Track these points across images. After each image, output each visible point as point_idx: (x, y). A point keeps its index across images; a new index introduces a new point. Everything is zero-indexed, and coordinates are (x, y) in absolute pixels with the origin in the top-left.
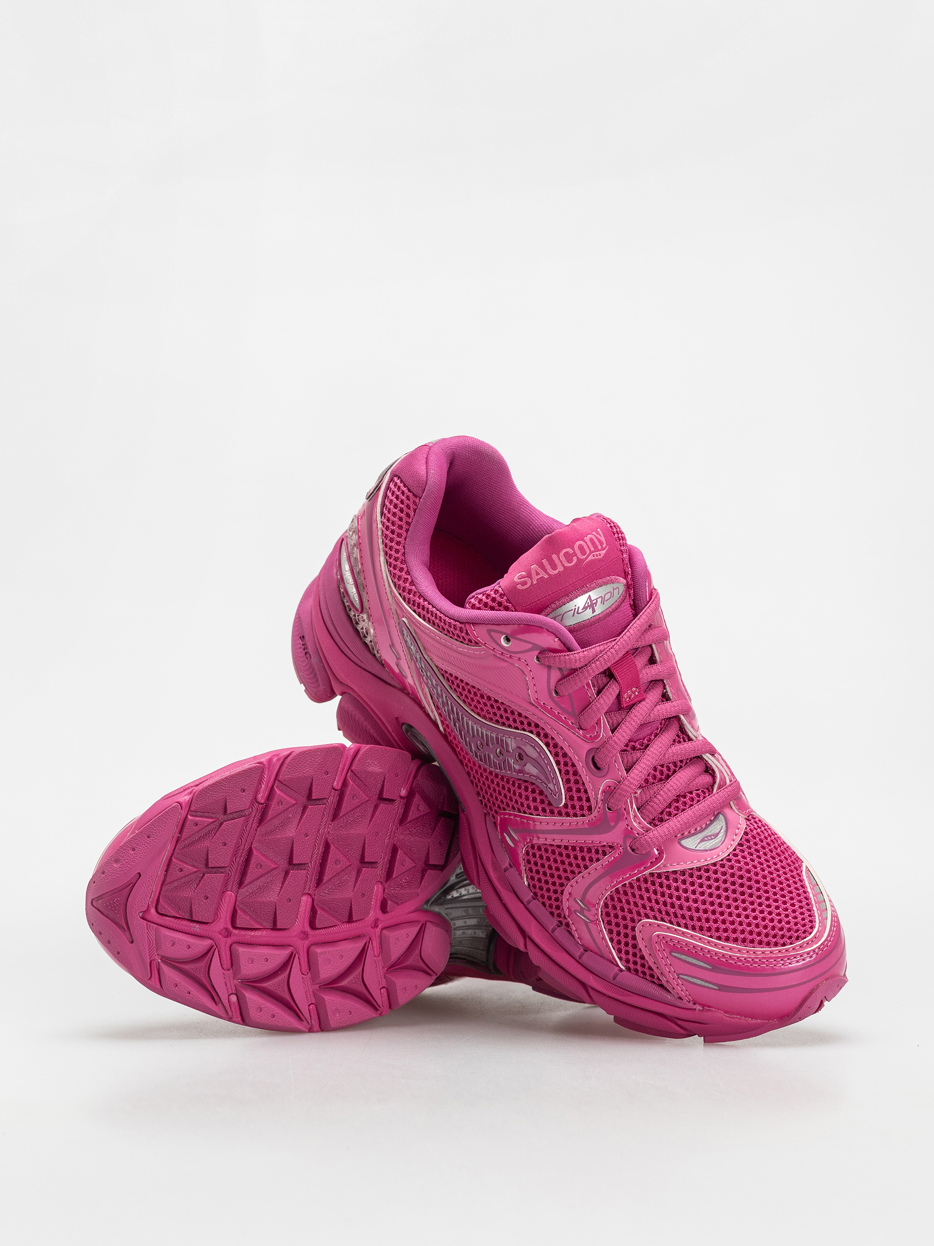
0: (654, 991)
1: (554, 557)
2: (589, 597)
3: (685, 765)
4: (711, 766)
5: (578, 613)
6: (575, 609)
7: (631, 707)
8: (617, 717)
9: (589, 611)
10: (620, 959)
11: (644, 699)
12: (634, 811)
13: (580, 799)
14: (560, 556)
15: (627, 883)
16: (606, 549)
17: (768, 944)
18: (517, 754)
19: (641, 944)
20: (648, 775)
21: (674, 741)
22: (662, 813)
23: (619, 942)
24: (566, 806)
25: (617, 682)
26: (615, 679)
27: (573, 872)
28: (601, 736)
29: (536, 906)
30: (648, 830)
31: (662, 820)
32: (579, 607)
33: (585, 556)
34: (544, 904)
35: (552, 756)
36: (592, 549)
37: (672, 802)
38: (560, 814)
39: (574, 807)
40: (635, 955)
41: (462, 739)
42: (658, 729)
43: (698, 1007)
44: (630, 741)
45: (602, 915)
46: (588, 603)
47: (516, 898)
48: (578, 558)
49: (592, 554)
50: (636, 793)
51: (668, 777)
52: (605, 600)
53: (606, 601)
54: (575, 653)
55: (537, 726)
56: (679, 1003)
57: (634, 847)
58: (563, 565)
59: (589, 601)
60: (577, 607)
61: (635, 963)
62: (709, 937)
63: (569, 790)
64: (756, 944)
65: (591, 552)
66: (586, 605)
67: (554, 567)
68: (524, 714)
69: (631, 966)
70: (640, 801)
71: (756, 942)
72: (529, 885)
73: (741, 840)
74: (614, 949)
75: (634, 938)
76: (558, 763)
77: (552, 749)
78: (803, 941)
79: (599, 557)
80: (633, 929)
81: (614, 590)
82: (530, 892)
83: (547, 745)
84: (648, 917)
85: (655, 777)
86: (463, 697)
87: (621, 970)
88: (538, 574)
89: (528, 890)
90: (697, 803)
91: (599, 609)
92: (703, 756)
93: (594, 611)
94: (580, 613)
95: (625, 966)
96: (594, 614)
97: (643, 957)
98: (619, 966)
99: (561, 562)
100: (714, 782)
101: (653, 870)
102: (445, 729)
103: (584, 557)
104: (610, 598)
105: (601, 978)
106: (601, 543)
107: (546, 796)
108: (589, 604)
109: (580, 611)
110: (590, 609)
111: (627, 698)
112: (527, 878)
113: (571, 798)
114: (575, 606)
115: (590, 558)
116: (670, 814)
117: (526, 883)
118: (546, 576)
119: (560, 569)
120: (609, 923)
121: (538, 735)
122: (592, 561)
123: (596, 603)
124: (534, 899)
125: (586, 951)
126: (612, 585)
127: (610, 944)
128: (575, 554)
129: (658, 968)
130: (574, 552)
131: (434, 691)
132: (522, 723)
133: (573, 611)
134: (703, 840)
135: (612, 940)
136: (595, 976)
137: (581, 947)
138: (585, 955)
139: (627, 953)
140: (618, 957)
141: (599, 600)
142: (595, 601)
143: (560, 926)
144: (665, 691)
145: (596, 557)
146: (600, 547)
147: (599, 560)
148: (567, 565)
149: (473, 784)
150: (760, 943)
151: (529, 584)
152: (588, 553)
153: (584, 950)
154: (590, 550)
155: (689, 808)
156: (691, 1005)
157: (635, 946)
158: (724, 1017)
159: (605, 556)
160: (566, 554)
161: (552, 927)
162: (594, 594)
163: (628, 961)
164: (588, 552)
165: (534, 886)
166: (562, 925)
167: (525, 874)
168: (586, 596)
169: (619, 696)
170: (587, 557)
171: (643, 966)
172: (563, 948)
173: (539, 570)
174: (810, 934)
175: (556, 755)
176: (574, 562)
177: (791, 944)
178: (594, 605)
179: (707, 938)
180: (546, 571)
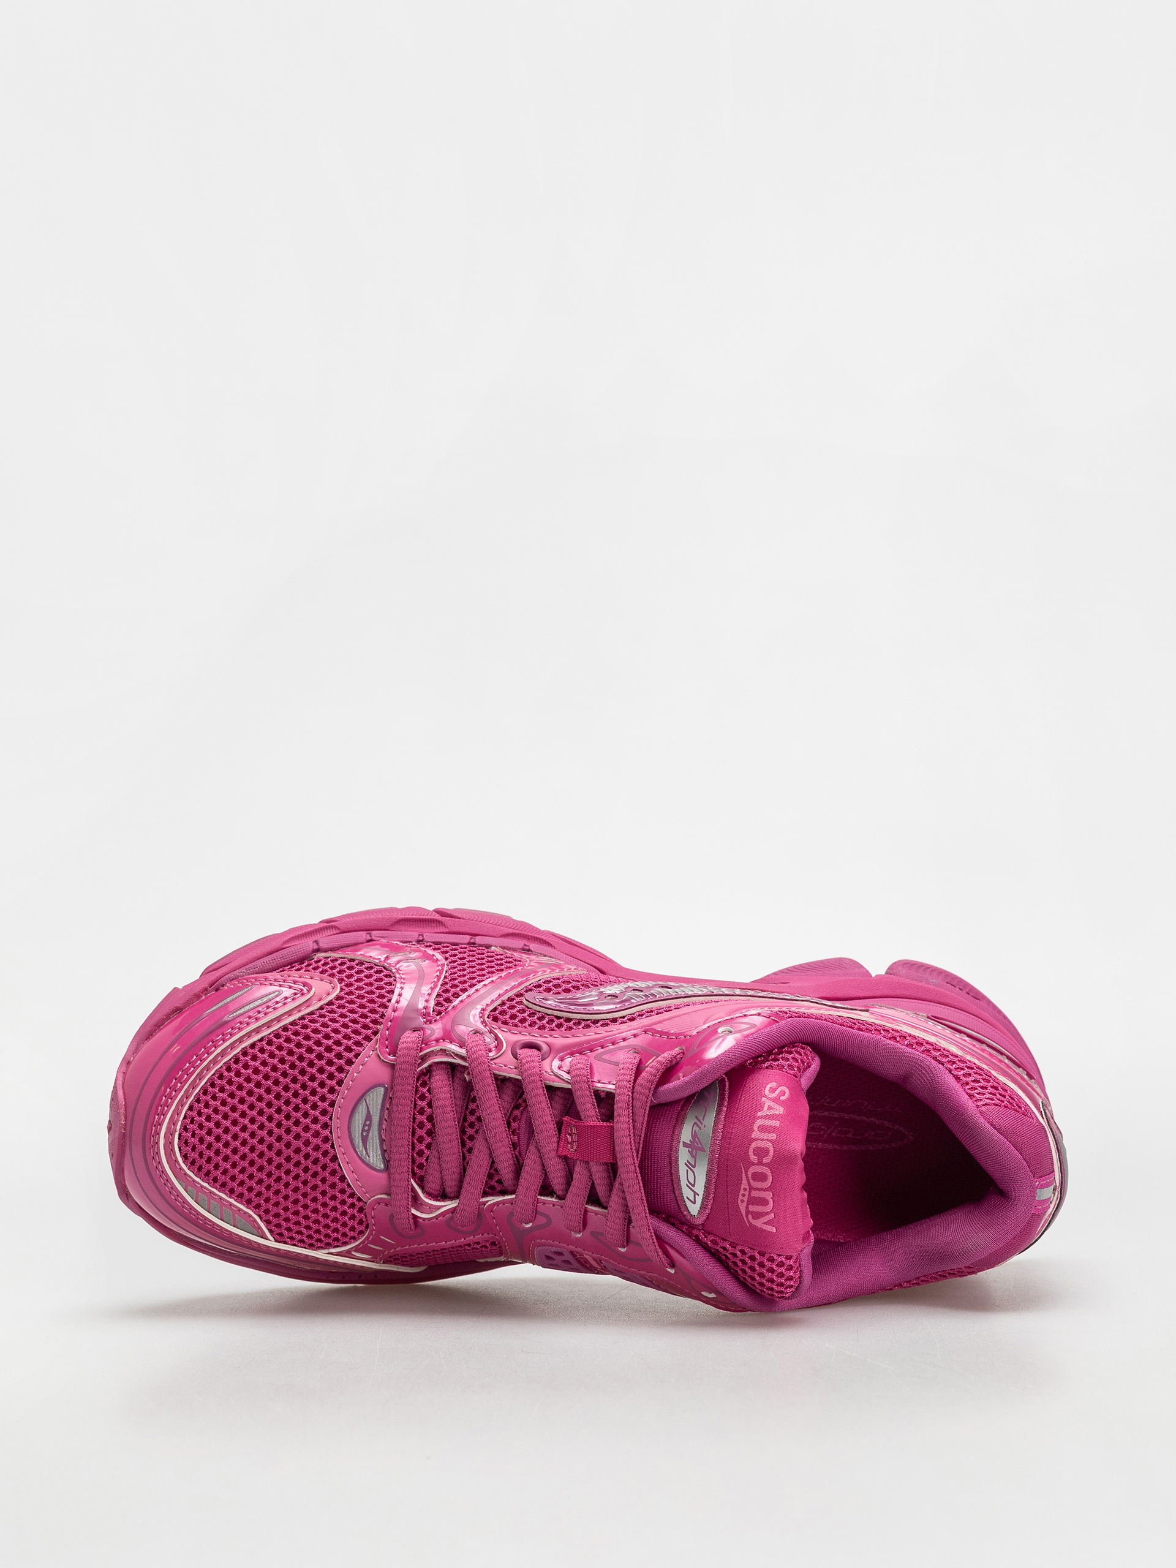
1: (775, 1137)
2: (703, 1151)
6: (702, 1123)
7: (559, 1127)
11: (558, 1151)
14: (771, 1144)
16: (745, 1218)
33: (750, 1176)
36: (754, 1194)
46: (698, 1144)
48: (753, 1164)
49: (747, 1190)
52: (689, 1170)
53: (687, 1170)
58: (756, 1140)
59: (699, 1146)
60: (702, 1127)
65: (751, 1188)
67: (763, 1129)
73: (339, 1165)
79: (740, 1199)
88: (770, 1108)
91: (683, 1154)
93: (685, 1145)
96: (681, 1143)
99: (763, 1140)
104: (687, 1179)
110: (691, 1141)
114: (705, 1126)
118: (759, 1114)
119: (756, 1134)
123: (692, 1154)
128: (760, 1163)
130: (763, 1165)
134: (369, 1117)
141: (693, 1161)
142: (695, 1155)
145: (742, 1192)
146: (752, 1208)
147: (736, 1196)
148: (753, 1145)
151: (767, 1095)
152: (751, 1181)
154: (755, 1188)
160: (767, 1151)
164: (754, 1184)
170: (748, 1179)
173: (772, 1112)
176: (751, 1153)
178: (690, 1150)
180: (767, 1117)
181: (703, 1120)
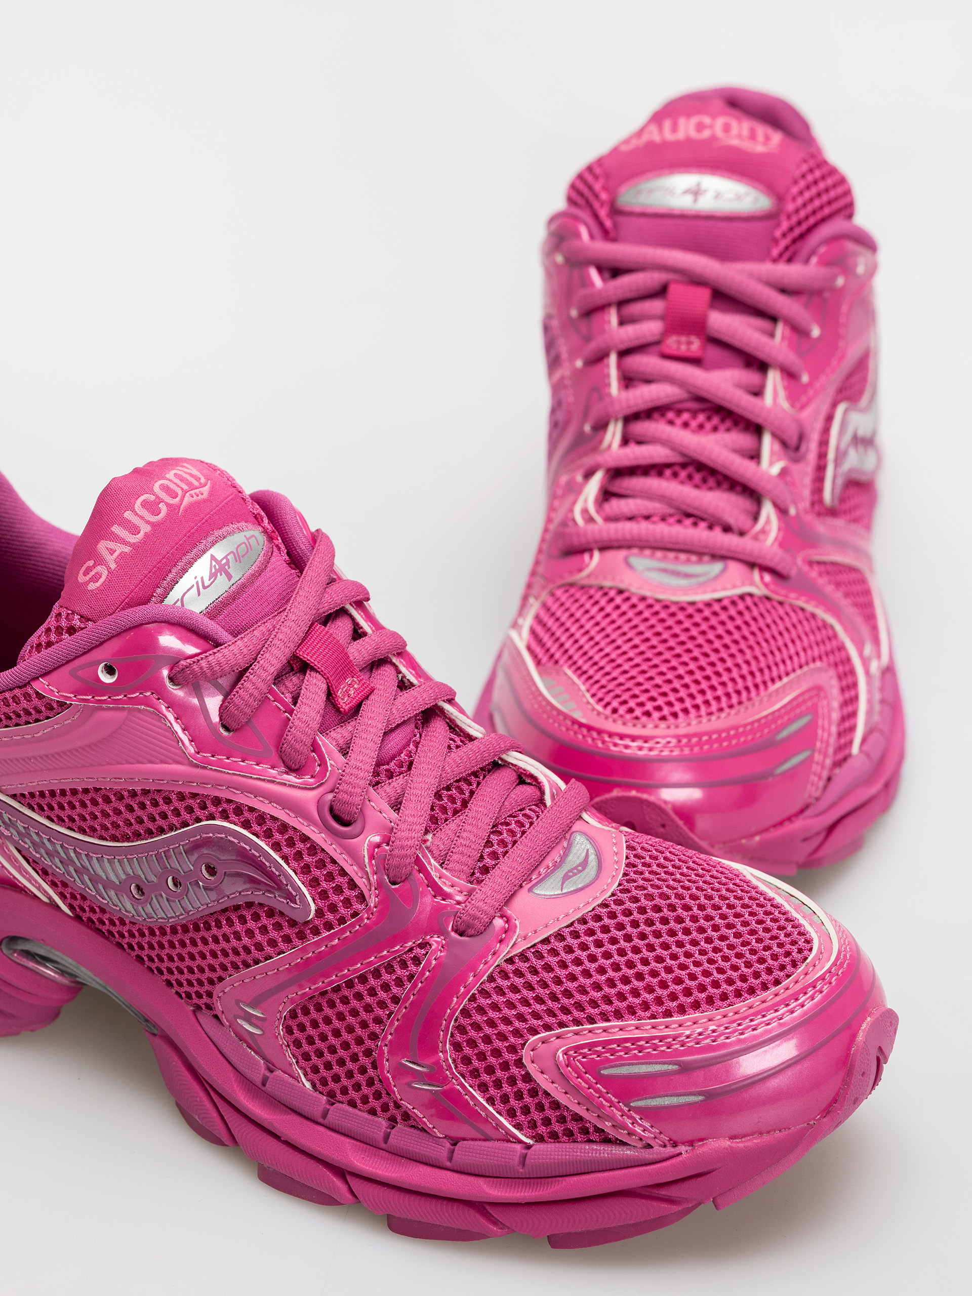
0: (598, 1155)
1: (128, 515)
2: (213, 558)
3: (483, 779)
4: (525, 770)
5: (205, 588)
6: (197, 583)
7: (356, 710)
8: (341, 733)
9: (222, 581)
10: (518, 1129)
11: (372, 691)
12: (437, 870)
13: (338, 890)
14: (136, 510)
15: (476, 992)
16: (210, 485)
17: (752, 991)
18: (203, 868)
19: (543, 1081)
20: (432, 809)
21: (449, 747)
22: (482, 858)
23: (505, 1099)
24: (319, 913)
25: (317, 671)
26: (313, 669)
27: (378, 1021)
28: (330, 769)
29: (341, 1113)
30: (470, 893)
31: (486, 870)
32: (202, 578)
34: (352, 1103)
35: (262, 840)
36: (185, 487)
37: (489, 836)
38: (316, 931)
39: (333, 908)
40: (540, 1107)
41: (103, 898)
42: (415, 736)
43: (682, 1149)
44: (379, 764)
45: (456, 1067)
46: (215, 566)
47: (302, 1120)
48: (167, 504)
49: (188, 494)
50: (425, 841)
51: (465, 804)
52: (241, 556)
53: (243, 558)
54: (229, 645)
55: (217, 801)
56: (647, 1155)
57: (462, 928)
58: (148, 522)
59: (214, 563)
60: (199, 580)
61: (547, 1122)
62: (649, 1018)
63: (313, 883)
64: (732, 998)
65: (185, 492)
66: (213, 571)
67: (135, 530)
68: (186, 790)
69: (542, 1130)
70: (436, 853)
71: (731, 995)
72: (314, 1086)
74: (500, 1114)
75: (527, 1078)
76: (276, 847)
77: (256, 828)
78: (805, 964)
79: (201, 497)
80: (519, 1063)
81: (248, 539)
82: (320, 1096)
83: (246, 825)
84: (534, 1031)
85: (444, 810)
86: (78, 822)
87: (529, 1147)
88: (112, 552)
89: (317, 1094)
90: (530, 826)
91: (238, 574)
92: (504, 756)
93: (229, 577)
94: (208, 586)
95: (532, 1137)
96: (232, 583)
97: (556, 1105)
98: (520, 1141)
99: (142, 518)
100: (542, 793)
101: (505, 951)
102: (71, 907)
103: (178, 499)
104: (247, 552)
105: (499, 1177)
106: (198, 479)
107: (281, 914)
108: (217, 567)
109: (207, 583)
110: (221, 575)
111: (344, 696)
112: (306, 1075)
113: (324, 895)
114: (196, 578)
115: (187, 500)
116: (494, 855)
117: (308, 1085)
118: (127, 549)
119: (145, 528)
120: (475, 1073)
121: (225, 816)
122: (192, 505)
123: (228, 563)
124: (333, 1104)
125: (455, 1144)
126: (242, 534)
127: (491, 1109)
128: (160, 500)
129: (588, 1110)
130: (157, 497)
131: (25, 843)
132: (190, 810)
133: (195, 588)
134: (566, 878)
135: (491, 1100)
136: (488, 1179)
137: (445, 1140)
138: (456, 1151)
139: (526, 1110)
140: (514, 1126)
141: (231, 557)
142: (224, 561)
143: (394, 1127)
144: (400, 676)
145: (197, 498)
146: (197, 484)
147: (204, 501)
149: (153, 972)
150: (738, 994)
151: (105, 574)
152: (180, 494)
153: (453, 1145)
154: (182, 489)
155: (521, 837)
156: (670, 1150)
157: (534, 1092)
158: (733, 1145)
159: (211, 494)
160: (145, 504)
161: (382, 1134)
162: (219, 551)
163: (533, 1125)
164: (180, 492)
165: (324, 1082)
166: (397, 1123)
167: (299, 1071)
168: (206, 557)
169: (330, 696)
170: (182, 500)
171: (562, 1120)
172: (416, 1161)
173: (112, 545)
174: (811, 950)
175: (268, 835)
176: (164, 513)
177: (788, 976)
178: (227, 567)
179: (648, 1021)
180: (124, 542)
181: (193, 585)
